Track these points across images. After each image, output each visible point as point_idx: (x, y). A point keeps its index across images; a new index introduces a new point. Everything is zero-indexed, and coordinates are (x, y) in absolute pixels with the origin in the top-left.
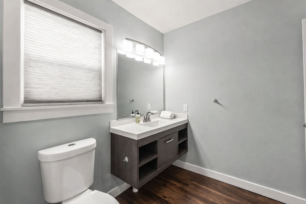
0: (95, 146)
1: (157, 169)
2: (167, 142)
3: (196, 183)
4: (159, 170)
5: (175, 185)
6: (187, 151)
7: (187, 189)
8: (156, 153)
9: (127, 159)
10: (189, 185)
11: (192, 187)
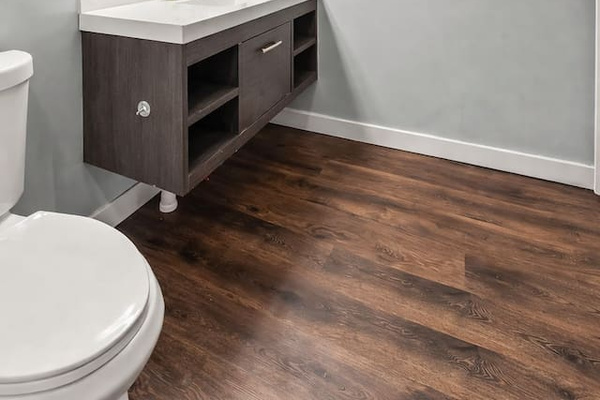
0: (30, 73)
1: (236, 132)
2: (265, 50)
3: (339, 163)
4: (245, 133)
5: (283, 176)
6: (317, 78)
7: (316, 180)
8: (235, 84)
9: (145, 108)
10: (320, 169)
11: (330, 172)
